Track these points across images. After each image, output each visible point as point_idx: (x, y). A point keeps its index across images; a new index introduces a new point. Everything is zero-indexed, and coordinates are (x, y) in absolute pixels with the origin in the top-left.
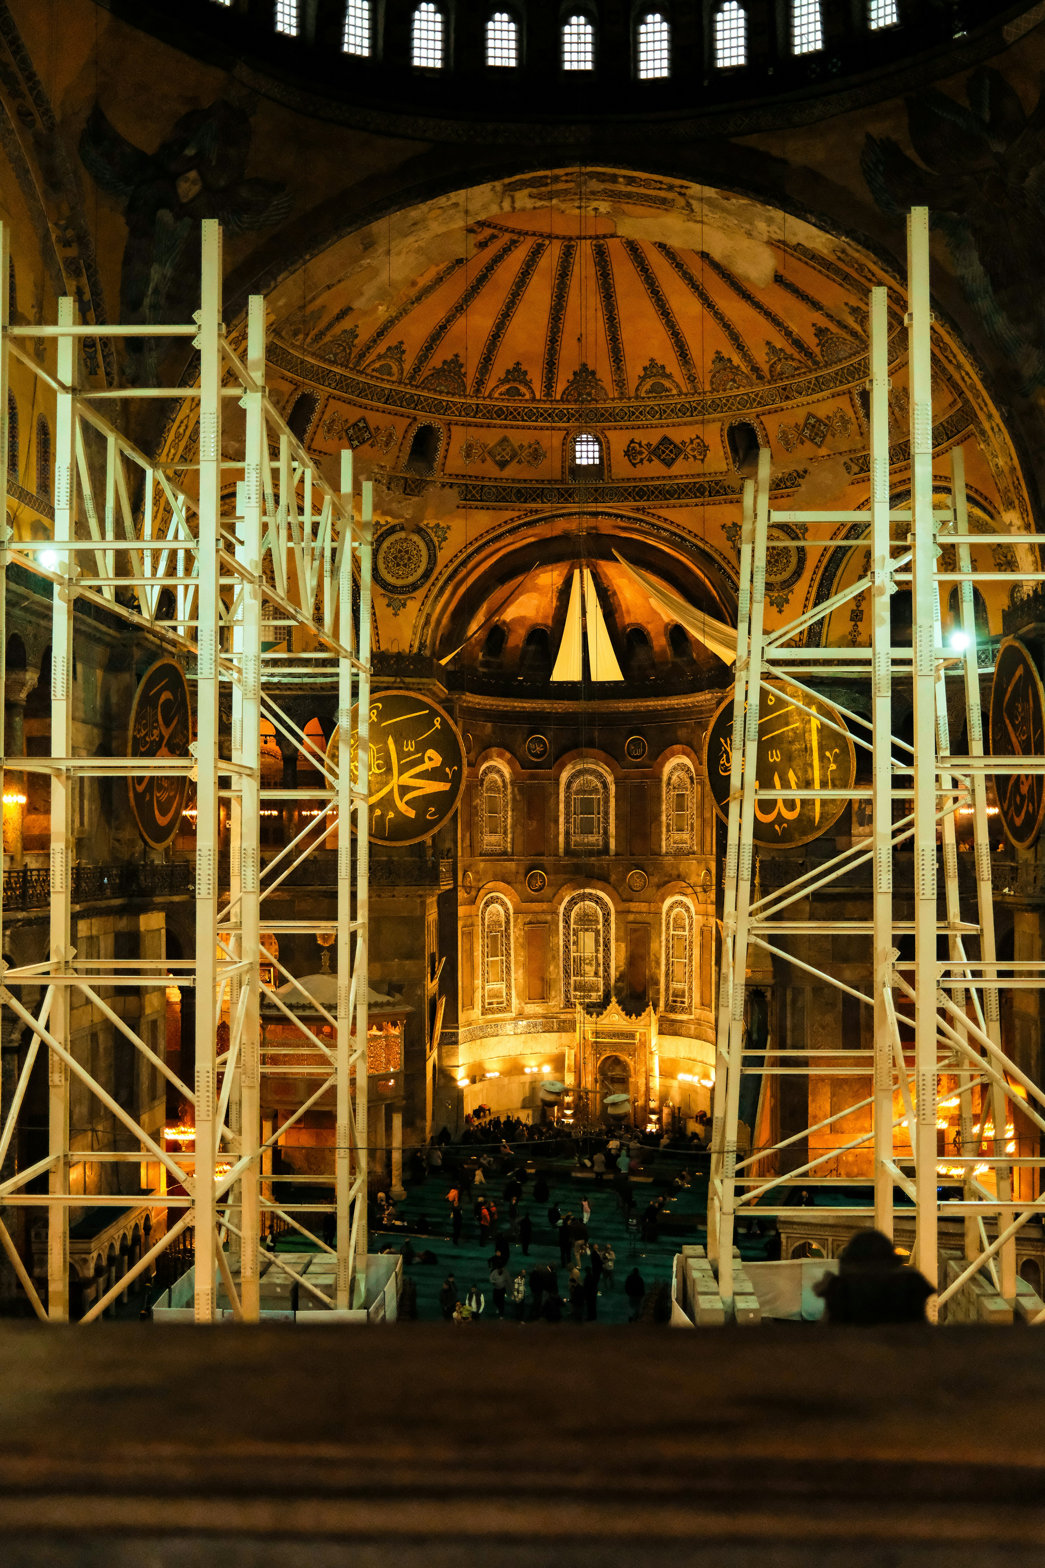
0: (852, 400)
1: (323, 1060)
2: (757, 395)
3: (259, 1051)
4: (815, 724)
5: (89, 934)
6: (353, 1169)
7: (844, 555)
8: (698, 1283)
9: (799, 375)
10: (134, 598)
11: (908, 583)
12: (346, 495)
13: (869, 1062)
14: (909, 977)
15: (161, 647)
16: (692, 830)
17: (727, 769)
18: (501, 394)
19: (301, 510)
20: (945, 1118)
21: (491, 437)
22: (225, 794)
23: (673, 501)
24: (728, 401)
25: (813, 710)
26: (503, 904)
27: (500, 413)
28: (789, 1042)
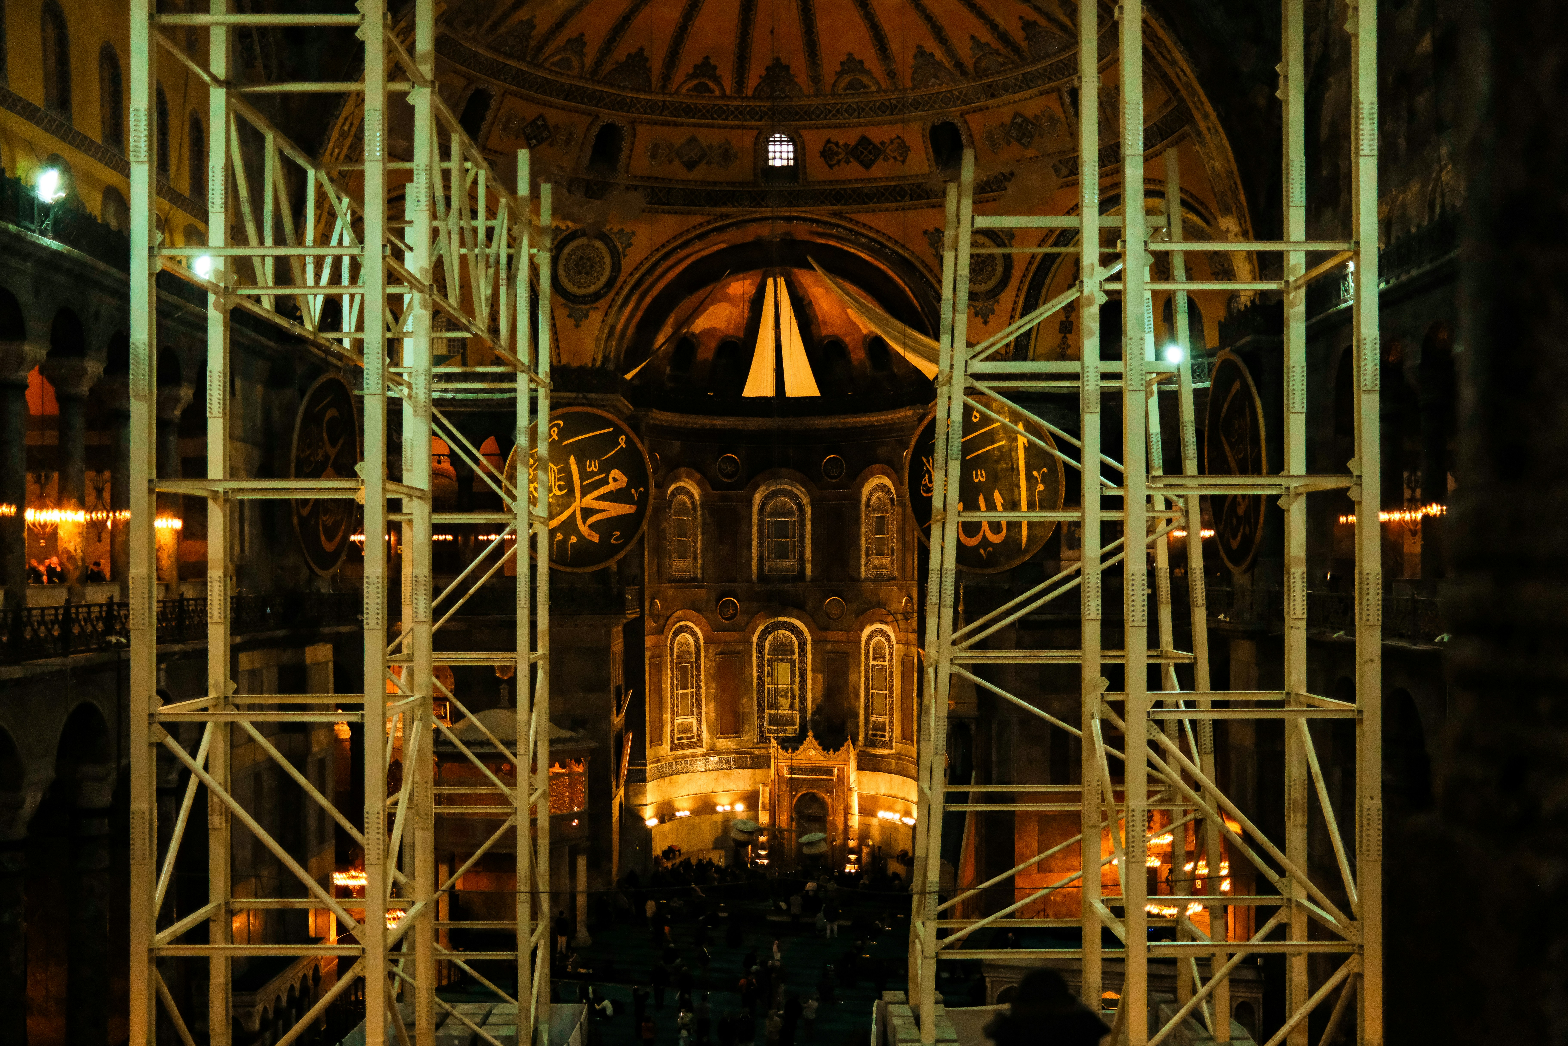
0: (1061, 98)
1: (502, 800)
2: (960, 93)
3: (433, 790)
4: (1021, 441)
5: (250, 667)
6: (535, 914)
7: (1053, 262)
8: (899, 1029)
9: (1005, 71)
10: (297, 308)
11: (1119, 292)
12: (523, 198)
13: (1076, 797)
14: (1119, 708)
15: (325, 361)
16: (893, 554)
17: (929, 490)
18: (688, 90)
19: (474, 215)
20: (1157, 856)
21: (679, 136)
22: (394, 517)
23: (872, 205)
24: (930, 98)
25: (1020, 427)
26: (693, 633)
27: (689, 111)
28: (994, 776)
